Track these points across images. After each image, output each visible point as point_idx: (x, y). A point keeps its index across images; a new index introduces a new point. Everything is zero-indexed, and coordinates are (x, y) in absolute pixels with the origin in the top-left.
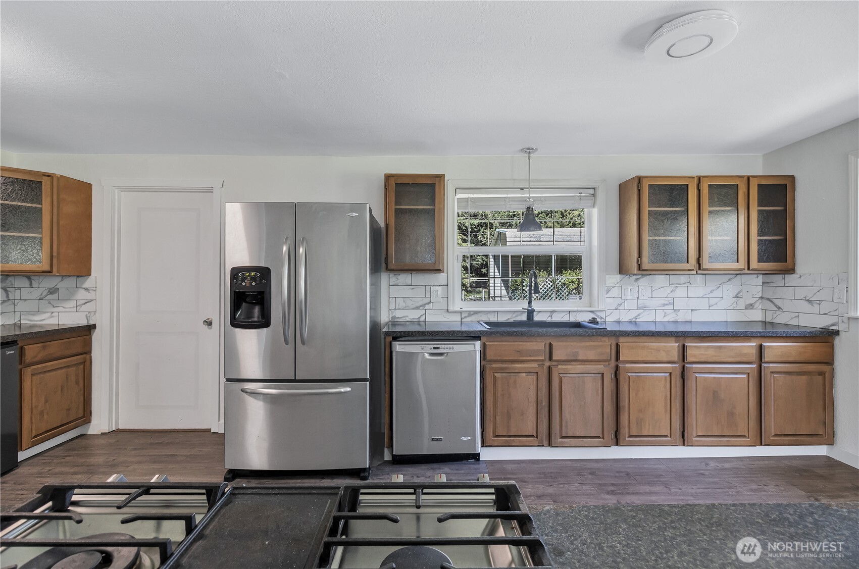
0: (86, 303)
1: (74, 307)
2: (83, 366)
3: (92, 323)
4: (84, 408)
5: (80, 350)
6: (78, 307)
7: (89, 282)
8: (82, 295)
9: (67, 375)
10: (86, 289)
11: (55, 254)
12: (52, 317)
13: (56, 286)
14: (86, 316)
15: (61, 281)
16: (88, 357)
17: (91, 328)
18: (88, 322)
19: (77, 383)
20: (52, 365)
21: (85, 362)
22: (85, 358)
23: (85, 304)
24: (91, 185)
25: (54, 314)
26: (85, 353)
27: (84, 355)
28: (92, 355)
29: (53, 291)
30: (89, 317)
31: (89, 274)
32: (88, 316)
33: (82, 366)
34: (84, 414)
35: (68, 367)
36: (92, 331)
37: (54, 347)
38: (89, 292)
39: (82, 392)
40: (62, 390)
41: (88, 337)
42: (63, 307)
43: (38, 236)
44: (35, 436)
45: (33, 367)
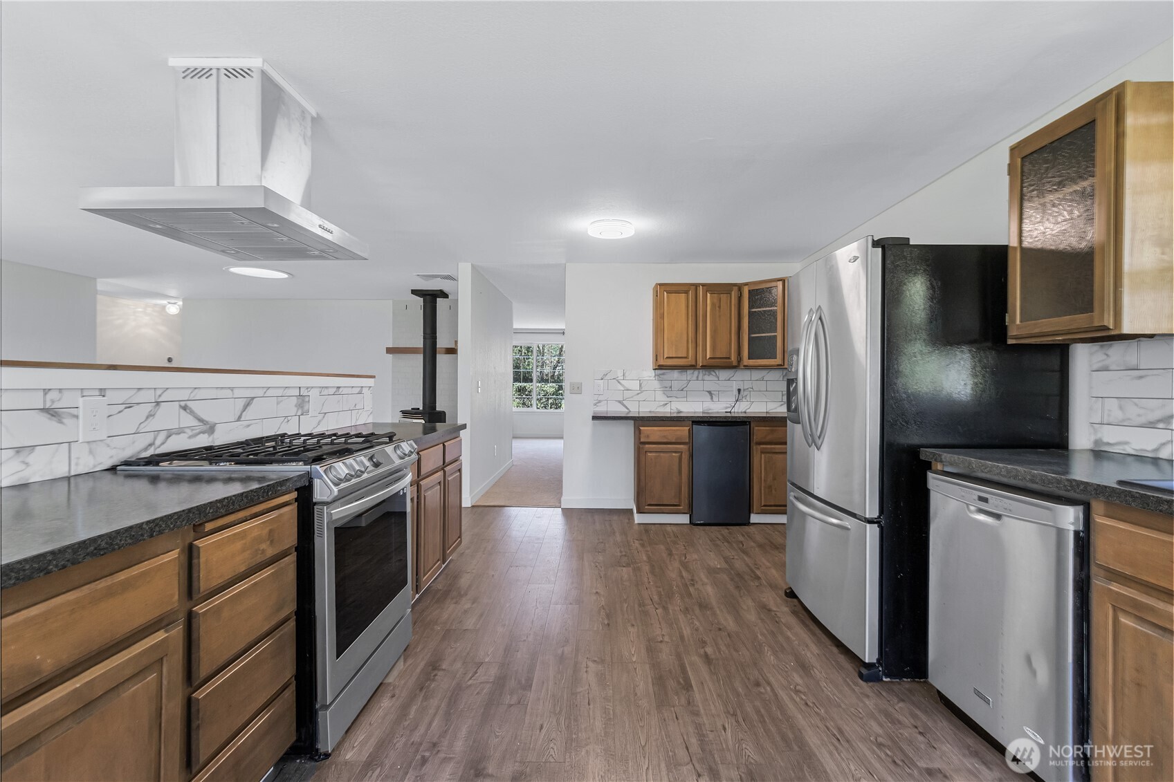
11: (786, 349)
20: (780, 448)
43: (775, 334)
44: (765, 506)
45: (762, 446)
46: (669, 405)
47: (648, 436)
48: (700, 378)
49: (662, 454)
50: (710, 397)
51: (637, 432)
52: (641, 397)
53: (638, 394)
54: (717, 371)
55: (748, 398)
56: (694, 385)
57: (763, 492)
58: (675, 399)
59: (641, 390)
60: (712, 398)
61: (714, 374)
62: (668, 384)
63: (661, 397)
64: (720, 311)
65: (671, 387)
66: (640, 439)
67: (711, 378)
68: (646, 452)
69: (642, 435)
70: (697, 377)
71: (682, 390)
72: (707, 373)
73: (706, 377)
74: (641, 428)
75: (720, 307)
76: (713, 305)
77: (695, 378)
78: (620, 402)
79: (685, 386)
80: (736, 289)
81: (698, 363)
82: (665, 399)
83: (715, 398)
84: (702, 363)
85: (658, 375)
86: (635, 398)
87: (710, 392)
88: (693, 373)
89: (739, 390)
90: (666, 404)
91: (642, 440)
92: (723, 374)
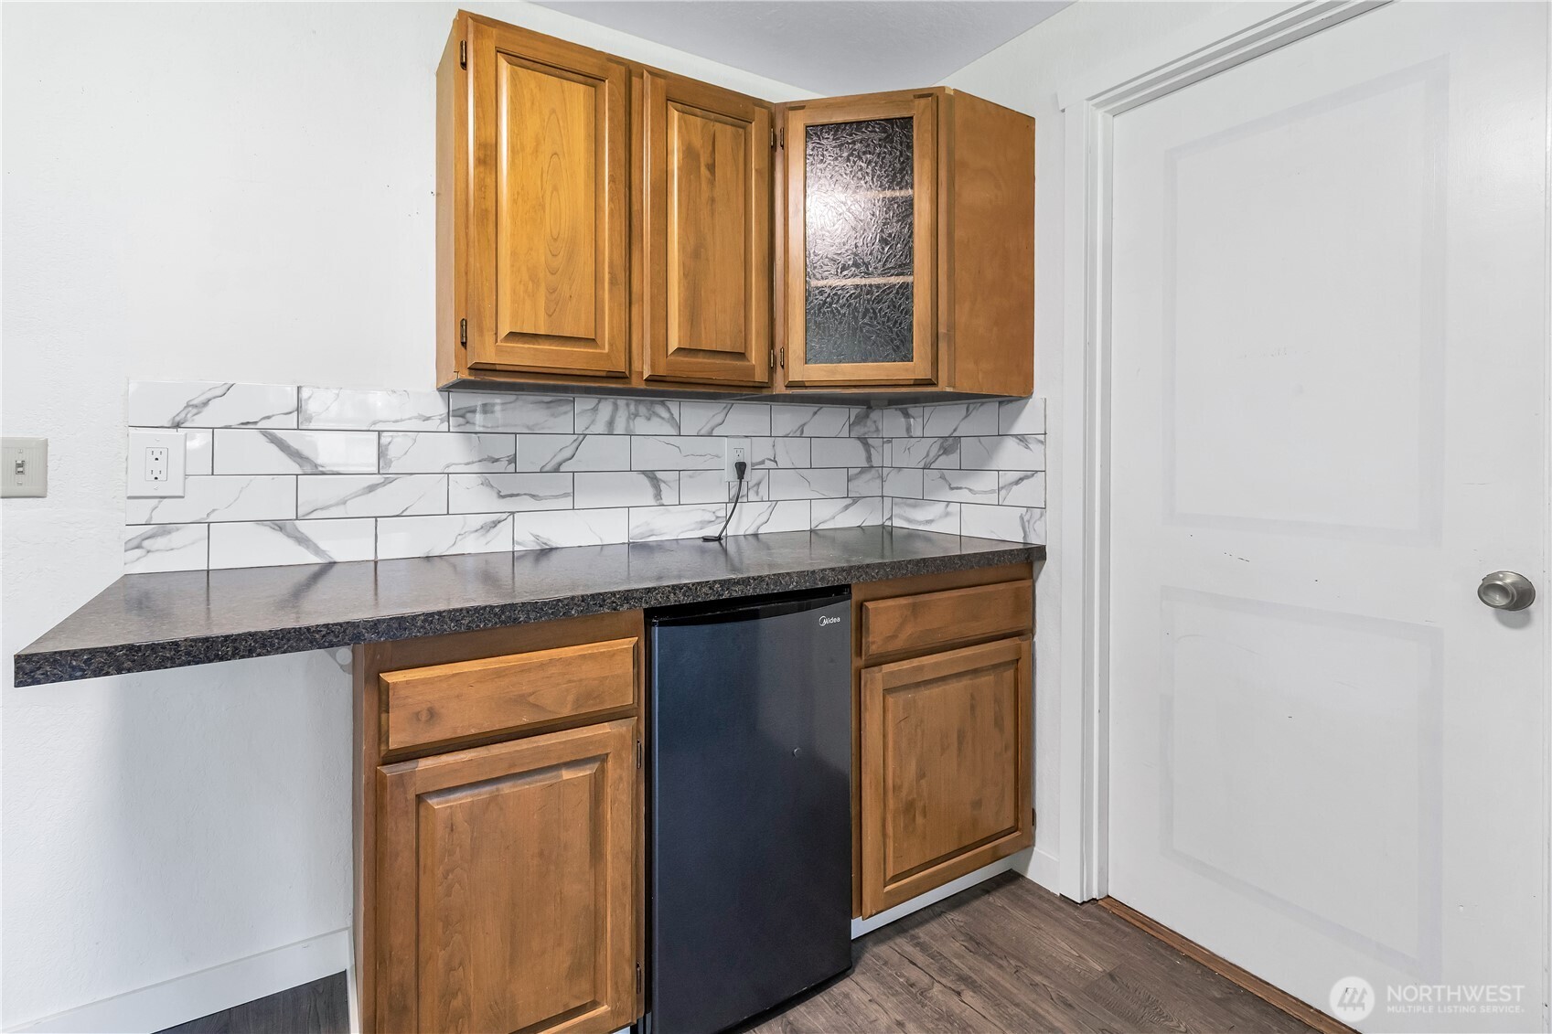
0: (1022, 479)
1: (992, 491)
2: (1012, 671)
3: (1035, 540)
4: (1016, 806)
5: (1007, 626)
6: (1003, 493)
7: (1027, 420)
8: (1010, 455)
9: (972, 697)
10: (1022, 438)
11: (942, 330)
12: (947, 514)
13: (955, 430)
14: (1022, 518)
15: (966, 417)
16: (1025, 644)
17: (1031, 557)
18: (1025, 537)
19: (998, 723)
20: (937, 664)
21: (1018, 660)
22: (1018, 649)
23: (1017, 482)
24: (1030, 121)
25: (954, 508)
26: (1018, 634)
27: (1016, 640)
28: (1036, 639)
29: (949, 444)
30: (1029, 521)
31: (1026, 391)
32: (1026, 518)
33: (1009, 674)
34: (1017, 820)
35: (975, 672)
36: (1036, 566)
37: (942, 611)
38: (1027, 447)
39: (1011, 753)
40: (960, 743)
41: (1027, 583)
42: (970, 490)
43: (909, 279)
44: (895, 878)
45: (887, 668)
46: (505, 527)
47: (432, 714)
48: (620, 426)
49: (506, 788)
50: (650, 491)
51: (368, 703)
52: (386, 500)
53: (372, 488)
54: (674, 406)
55: (763, 489)
56: (603, 450)
57: (890, 830)
58: (533, 504)
59: (385, 471)
60: (658, 495)
61: (665, 414)
62: (503, 447)
63: (472, 496)
64: (712, 182)
65: (513, 460)
66: (382, 735)
67: (656, 426)
68: (420, 798)
69: (395, 717)
70: (611, 423)
71: (556, 470)
72: (642, 410)
73: (641, 425)
74: (390, 678)
75: (711, 168)
76: (689, 153)
77: (600, 426)
78: (279, 525)
79: (567, 453)
80: (761, 116)
81: (636, 366)
82: (488, 502)
83: (669, 496)
84: (653, 366)
85: (463, 414)
86: (354, 508)
87: (651, 476)
88: (595, 409)
89: (741, 468)
90: (496, 524)
91: (396, 741)
92: (695, 415)
